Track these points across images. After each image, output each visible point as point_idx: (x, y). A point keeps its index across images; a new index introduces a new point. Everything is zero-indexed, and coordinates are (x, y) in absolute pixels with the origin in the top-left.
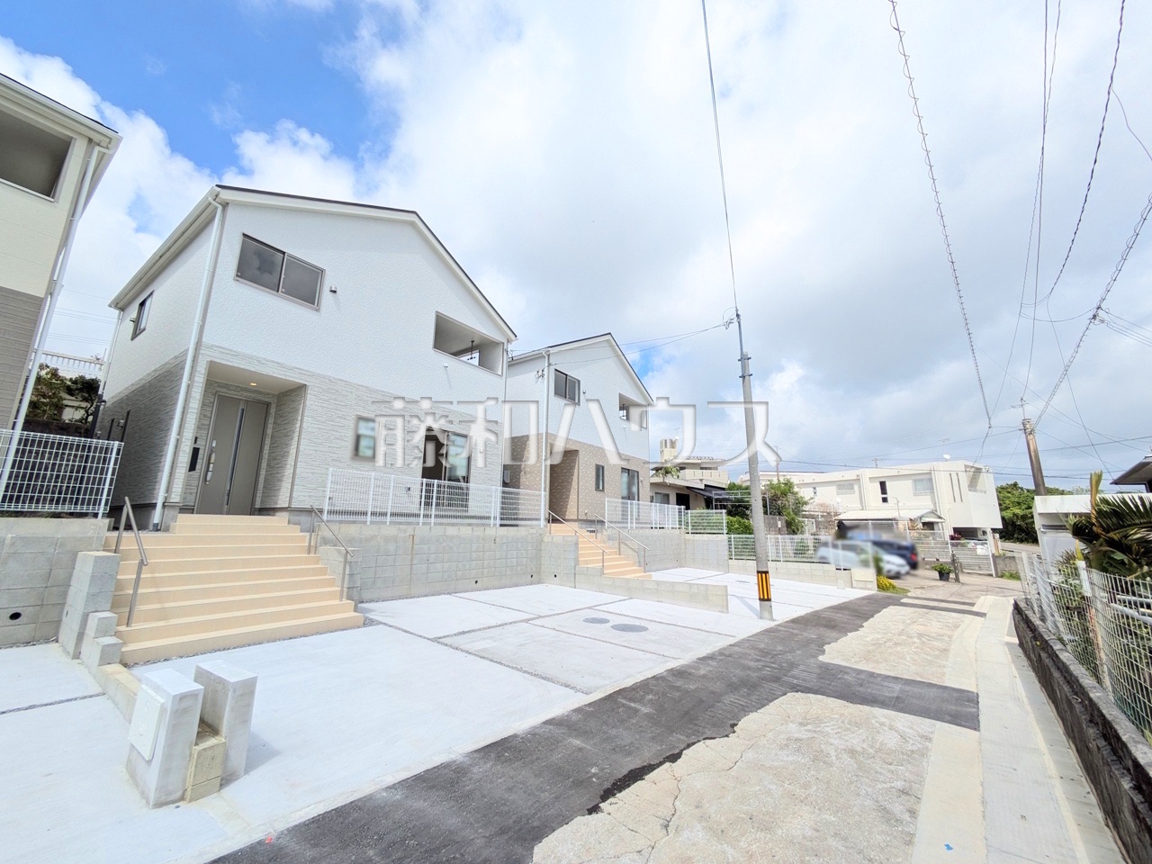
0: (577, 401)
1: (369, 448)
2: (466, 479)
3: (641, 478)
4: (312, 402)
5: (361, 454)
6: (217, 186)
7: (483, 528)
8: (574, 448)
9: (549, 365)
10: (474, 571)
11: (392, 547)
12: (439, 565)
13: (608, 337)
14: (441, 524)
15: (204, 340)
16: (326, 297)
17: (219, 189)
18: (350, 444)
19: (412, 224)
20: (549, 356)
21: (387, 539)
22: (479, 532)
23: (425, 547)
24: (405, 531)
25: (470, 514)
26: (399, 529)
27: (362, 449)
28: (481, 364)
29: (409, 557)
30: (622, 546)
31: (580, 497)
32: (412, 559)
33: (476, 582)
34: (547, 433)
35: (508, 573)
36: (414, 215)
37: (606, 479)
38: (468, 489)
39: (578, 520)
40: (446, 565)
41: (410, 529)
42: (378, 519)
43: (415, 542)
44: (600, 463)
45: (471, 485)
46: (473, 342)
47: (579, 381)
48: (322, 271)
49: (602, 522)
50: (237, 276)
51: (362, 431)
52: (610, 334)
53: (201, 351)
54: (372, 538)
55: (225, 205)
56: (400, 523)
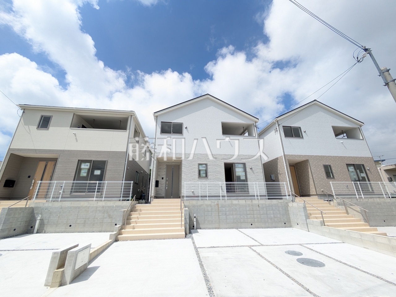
0: (301, 137)
1: (204, 173)
2: (246, 180)
3: (367, 168)
4: (184, 162)
5: (201, 176)
6: (154, 113)
7: (251, 200)
8: (304, 159)
9: (279, 125)
10: (249, 220)
11: (209, 209)
12: (231, 216)
13: (315, 102)
14: (230, 199)
16: (184, 130)
18: (197, 173)
19: (208, 98)
20: (278, 122)
21: (207, 206)
22: (249, 202)
23: (224, 209)
24: (214, 203)
25: (250, 194)
26: (212, 202)
27: (201, 174)
28: (249, 135)
29: (217, 213)
30: (348, 209)
31: (316, 183)
32: (219, 213)
33: (252, 224)
34: (284, 155)
35: (269, 221)
36: (208, 95)
37: (334, 171)
38: (247, 184)
39: (317, 195)
40: (235, 216)
41: (216, 202)
42: (203, 198)
43: (219, 207)
44: (327, 164)
45: (249, 183)
46: (243, 127)
47: (300, 128)
48: (182, 123)
49: (332, 196)
50: (161, 133)
51: (201, 168)
52: (315, 100)
53: (155, 155)
54: (202, 205)
56: (212, 200)
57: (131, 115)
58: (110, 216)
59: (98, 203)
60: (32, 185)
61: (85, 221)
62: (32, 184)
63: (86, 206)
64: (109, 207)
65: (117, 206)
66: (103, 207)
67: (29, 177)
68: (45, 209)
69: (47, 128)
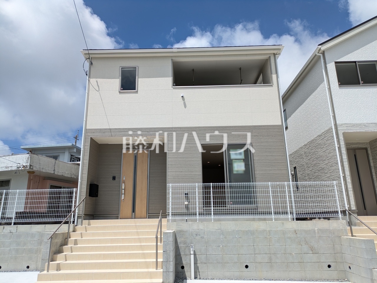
6: (318, 45)
15: (337, 122)
17: (320, 47)
50: (339, 85)
53: (338, 129)
55: (323, 53)
57: (274, 54)
58: (313, 250)
59: (283, 224)
60: (123, 193)
61: (270, 259)
62: (123, 191)
63: (264, 231)
64: (306, 231)
65: (320, 230)
66: (295, 231)
67: (114, 178)
68: (195, 236)
69: (135, 90)
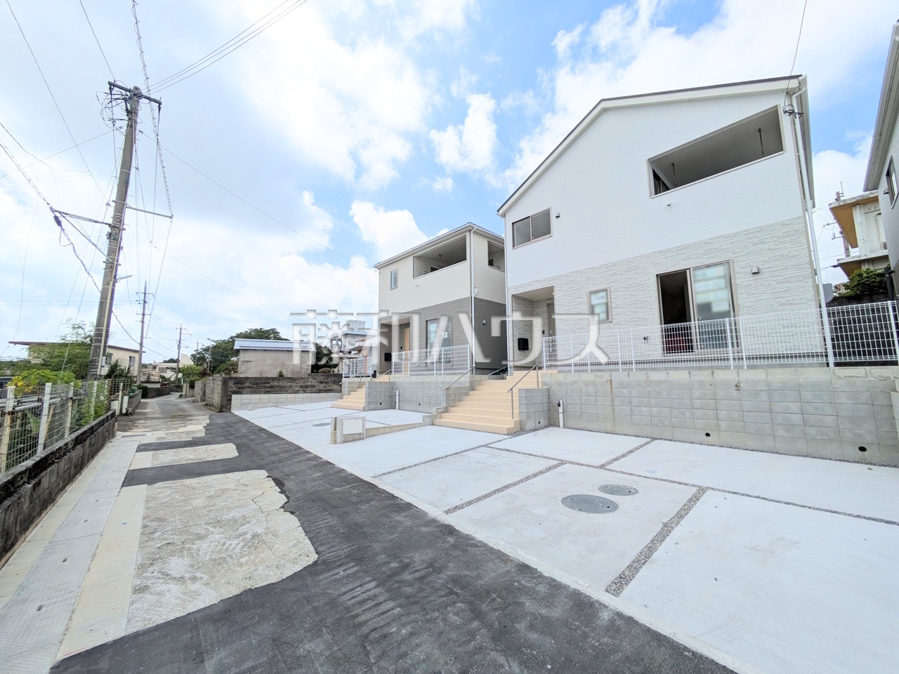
1: (603, 313)
2: (732, 311)
4: (558, 295)
7: (710, 372)
10: (700, 423)
11: (592, 390)
12: (645, 410)
16: (555, 223)
21: (587, 384)
22: (701, 375)
23: (626, 391)
24: (602, 377)
26: (596, 375)
29: (610, 399)
32: (612, 400)
33: (708, 435)
36: (602, 103)
38: (735, 324)
40: (655, 410)
41: (607, 376)
43: (614, 387)
45: (742, 318)
48: (549, 209)
50: (513, 247)
54: (575, 382)
56: (599, 371)
57: (469, 230)
59: (437, 377)
63: (428, 382)
68: (400, 385)
69: (397, 287)
